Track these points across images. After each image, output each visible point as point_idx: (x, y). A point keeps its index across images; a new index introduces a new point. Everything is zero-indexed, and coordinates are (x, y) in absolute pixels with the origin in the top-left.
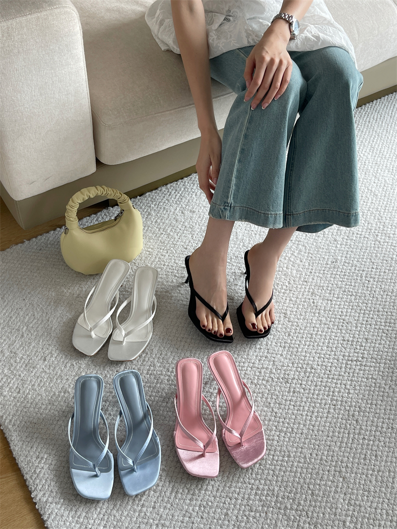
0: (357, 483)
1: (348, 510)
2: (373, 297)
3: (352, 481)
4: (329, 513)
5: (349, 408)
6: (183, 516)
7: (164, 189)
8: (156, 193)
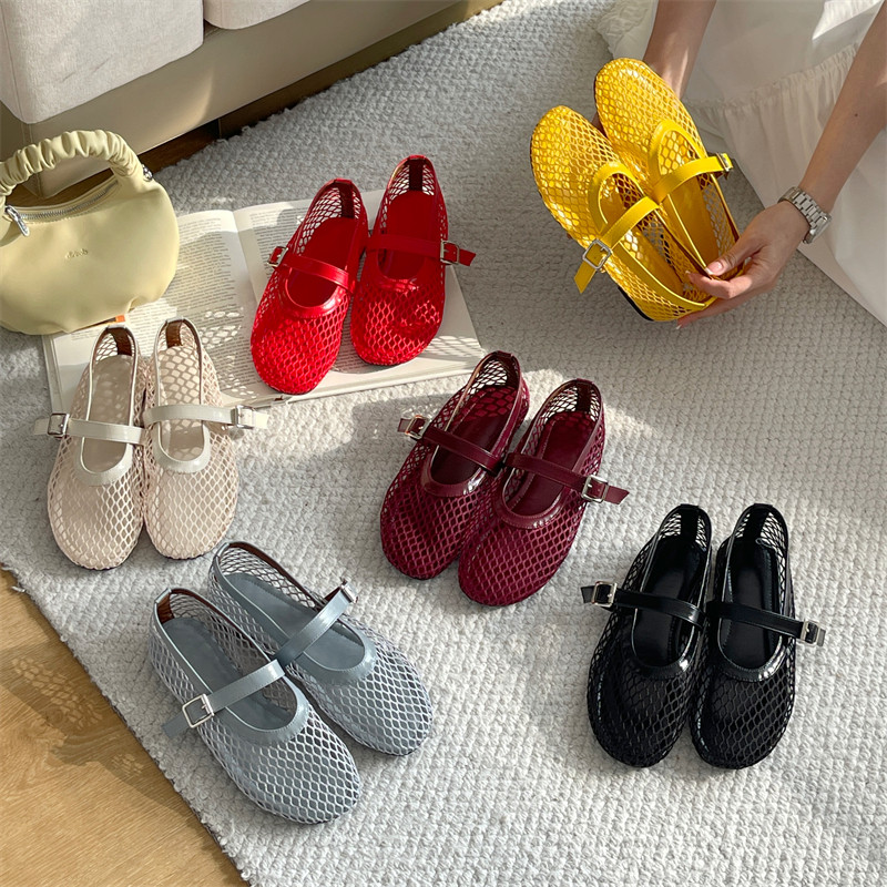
0: (868, 683)
1: (853, 736)
3: (856, 681)
4: (812, 746)
5: (835, 537)
6: (499, 779)
7: (345, 86)
8: (328, 98)
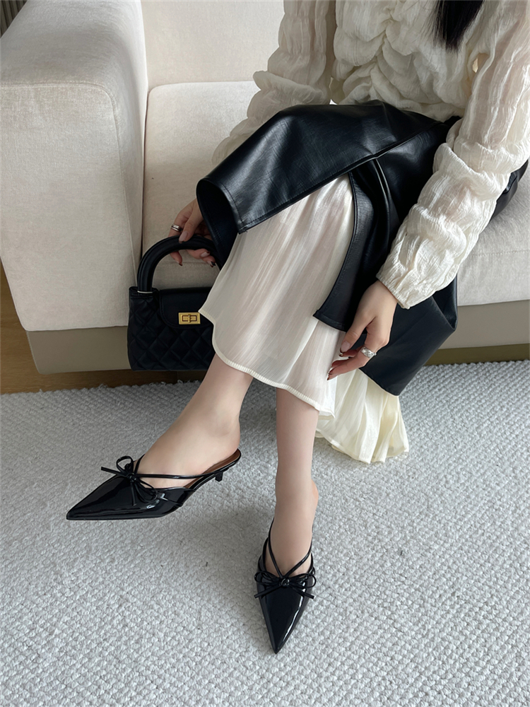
2: (461, 655)
